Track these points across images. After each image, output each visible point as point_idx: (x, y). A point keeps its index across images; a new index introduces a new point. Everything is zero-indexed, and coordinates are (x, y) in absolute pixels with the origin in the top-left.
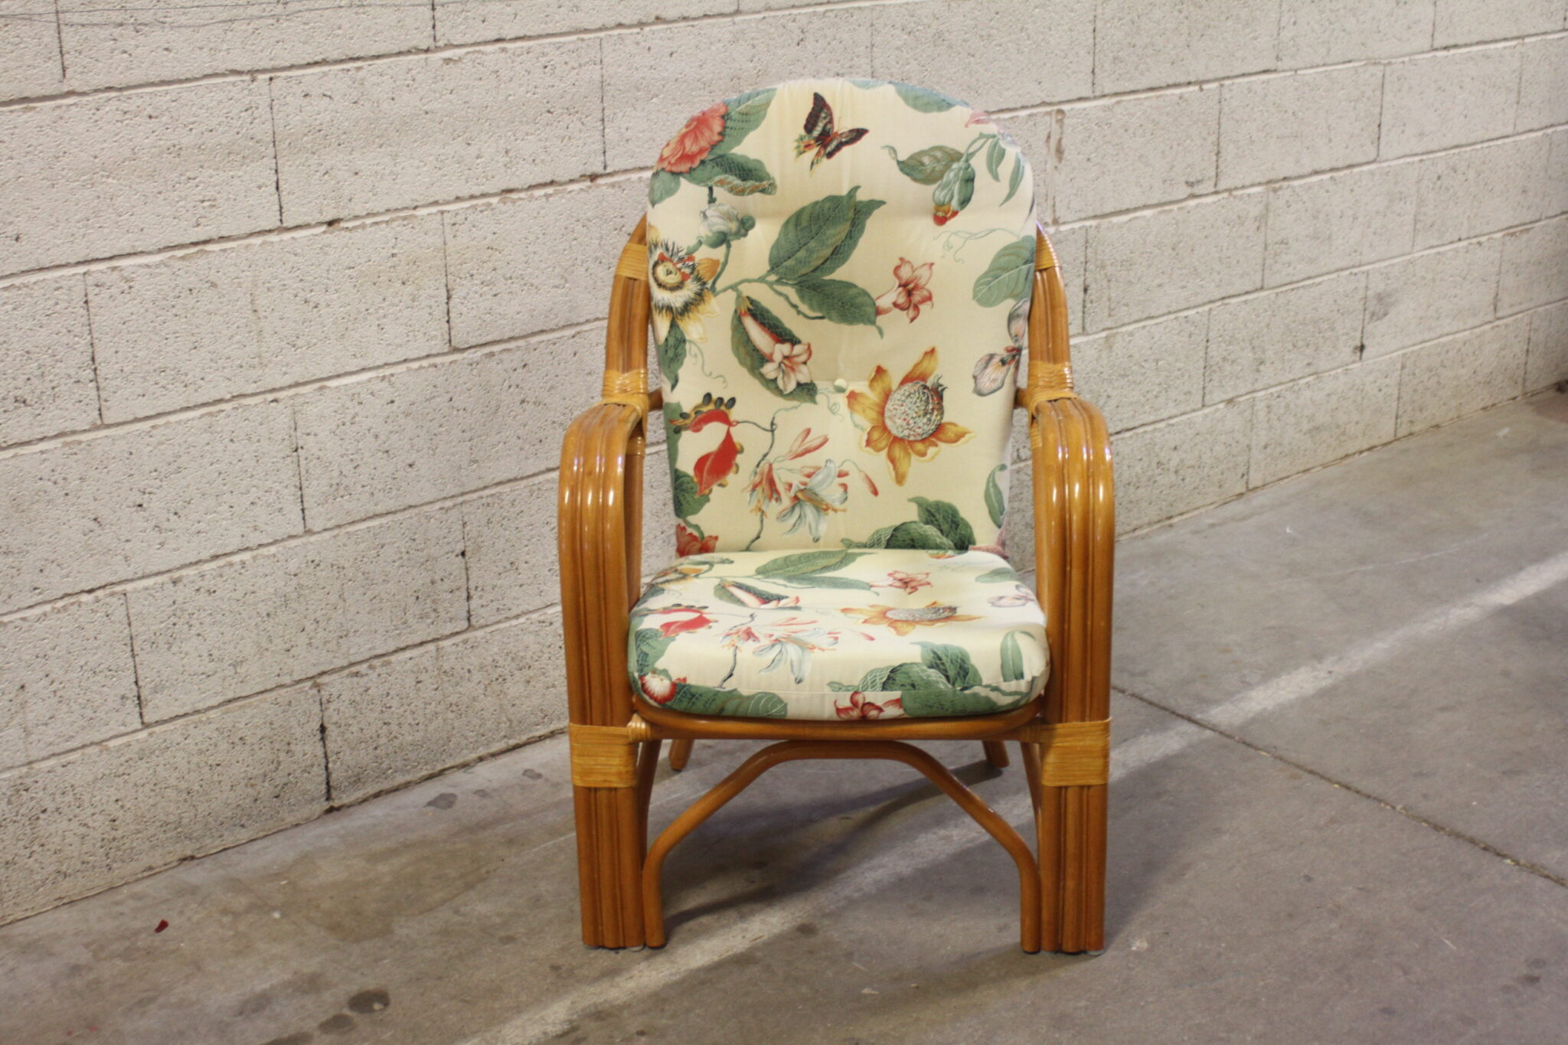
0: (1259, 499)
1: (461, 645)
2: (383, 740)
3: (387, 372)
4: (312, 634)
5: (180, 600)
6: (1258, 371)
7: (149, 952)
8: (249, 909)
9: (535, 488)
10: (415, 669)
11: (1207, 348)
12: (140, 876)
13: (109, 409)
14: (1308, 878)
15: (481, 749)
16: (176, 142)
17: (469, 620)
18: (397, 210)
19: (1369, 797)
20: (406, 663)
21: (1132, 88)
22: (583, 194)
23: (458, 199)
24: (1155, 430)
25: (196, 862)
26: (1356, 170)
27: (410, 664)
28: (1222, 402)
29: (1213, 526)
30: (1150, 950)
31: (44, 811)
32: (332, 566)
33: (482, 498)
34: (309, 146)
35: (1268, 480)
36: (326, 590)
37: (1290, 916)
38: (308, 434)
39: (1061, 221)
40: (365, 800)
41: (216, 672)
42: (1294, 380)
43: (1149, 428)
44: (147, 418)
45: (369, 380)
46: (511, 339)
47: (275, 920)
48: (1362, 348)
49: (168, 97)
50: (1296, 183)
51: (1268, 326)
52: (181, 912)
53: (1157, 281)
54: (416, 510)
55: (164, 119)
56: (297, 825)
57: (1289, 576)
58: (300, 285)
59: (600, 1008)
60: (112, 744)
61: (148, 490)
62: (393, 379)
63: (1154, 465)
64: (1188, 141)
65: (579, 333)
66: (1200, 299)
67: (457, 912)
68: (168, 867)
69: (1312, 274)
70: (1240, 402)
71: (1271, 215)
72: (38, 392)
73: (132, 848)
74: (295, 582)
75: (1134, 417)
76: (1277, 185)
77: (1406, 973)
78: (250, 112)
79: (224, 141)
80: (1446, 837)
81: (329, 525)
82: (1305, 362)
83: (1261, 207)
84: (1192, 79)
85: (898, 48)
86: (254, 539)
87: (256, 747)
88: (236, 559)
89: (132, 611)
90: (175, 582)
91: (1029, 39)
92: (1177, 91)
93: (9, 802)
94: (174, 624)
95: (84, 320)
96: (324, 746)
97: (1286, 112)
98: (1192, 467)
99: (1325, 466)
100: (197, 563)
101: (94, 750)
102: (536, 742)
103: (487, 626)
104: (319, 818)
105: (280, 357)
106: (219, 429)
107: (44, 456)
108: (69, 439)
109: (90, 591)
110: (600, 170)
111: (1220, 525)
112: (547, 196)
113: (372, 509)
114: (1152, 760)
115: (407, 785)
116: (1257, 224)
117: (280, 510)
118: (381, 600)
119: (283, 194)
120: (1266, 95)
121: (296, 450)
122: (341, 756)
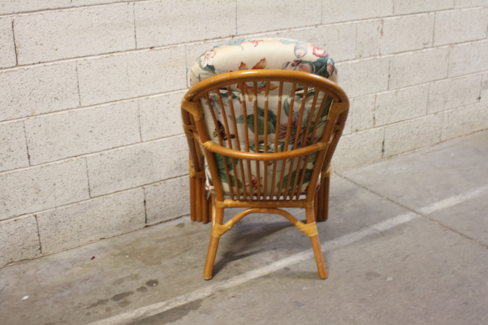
0: (444, 145)
2: (163, 206)
3: (168, 94)
4: (142, 173)
5: (102, 160)
7: (89, 265)
8: (120, 254)
10: (174, 185)
11: (428, 96)
12: (88, 243)
13: (82, 102)
14: (446, 262)
16: (104, 22)
18: (171, 45)
19: (468, 238)
21: (405, 13)
23: (190, 42)
24: (410, 122)
25: (105, 240)
26: (479, 41)
27: (172, 184)
28: (432, 113)
29: (428, 152)
30: (393, 281)
31: (60, 222)
32: (149, 152)
34: (145, 24)
35: (448, 139)
36: (147, 159)
37: (439, 273)
38: (143, 112)
39: (382, 54)
40: (157, 224)
41: (112, 183)
42: (457, 107)
43: (409, 121)
44: (94, 105)
45: (162, 96)
47: (127, 258)
48: (480, 98)
49: (103, 9)
50: (459, 45)
51: (449, 90)
52: (99, 254)
53: (413, 74)
54: (175, 136)
55: (101, 15)
56: (136, 230)
57: (451, 169)
58: (141, 66)
60: (81, 203)
61: (94, 127)
62: (169, 96)
63: (410, 132)
64: (424, 31)
66: (426, 81)
67: (181, 258)
68: (96, 241)
69: (464, 74)
70: (439, 114)
71: (451, 55)
72: (61, 96)
73: (86, 235)
74: (137, 156)
75: (404, 117)
76: (453, 45)
77: (473, 292)
78: (127, 14)
79: (119, 22)
81: (148, 140)
82: (461, 102)
83: (447, 52)
84: (426, 10)
86: (125, 143)
87: (124, 206)
88: (120, 149)
89: (88, 163)
90: (101, 155)
92: (421, 15)
93: (50, 219)
94: (101, 168)
95: (76, 75)
96: (145, 207)
97: (456, 22)
98: (422, 134)
99: (466, 135)
100: (108, 149)
101: (75, 204)
104: (143, 228)
105: (135, 88)
106: (116, 109)
107: (63, 115)
108: (70, 110)
109: (76, 156)
110: (234, 33)
111: (431, 152)
112: (218, 42)
113: (162, 135)
114: (401, 223)
115: (170, 220)
116: (446, 57)
117: (134, 134)
118: (164, 163)
119: (137, 39)
120: (450, 17)
121: (139, 117)
122: (150, 210)
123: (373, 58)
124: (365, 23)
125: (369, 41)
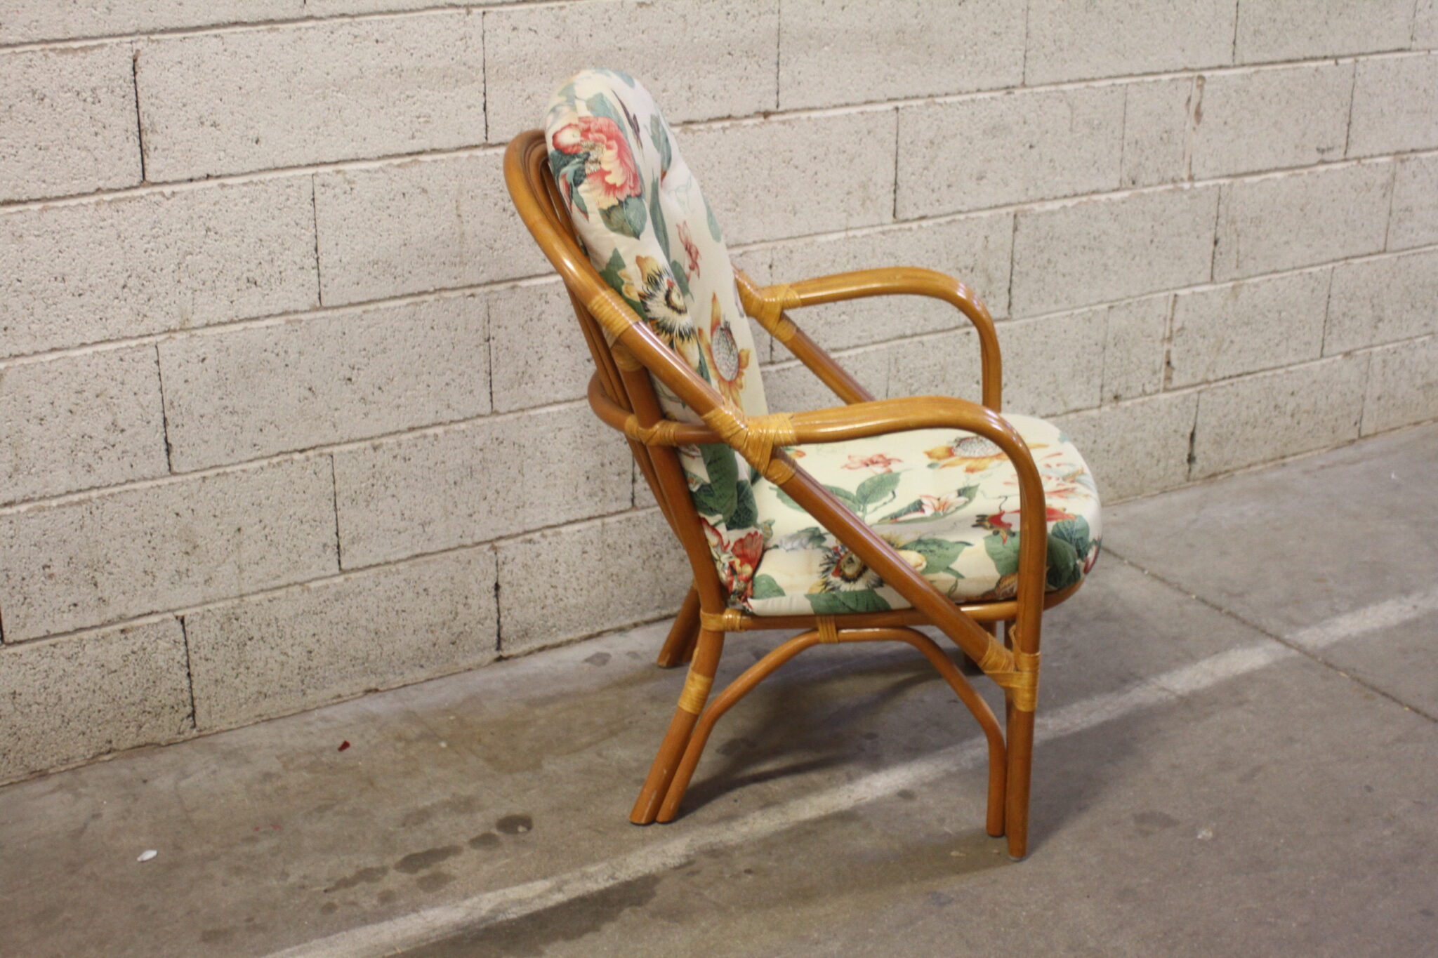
0: (1370, 446)
1: (624, 522)
2: (550, 601)
4: (493, 503)
5: (379, 464)
6: (1376, 327)
7: (332, 767)
8: (421, 737)
10: (582, 541)
11: (1328, 303)
12: (329, 702)
13: (327, 293)
14: (1369, 789)
15: (636, 616)
16: (398, 65)
17: (632, 501)
19: (1435, 721)
20: (574, 534)
21: (1269, 58)
22: (756, 129)
24: (1274, 375)
25: (378, 694)
27: (577, 536)
28: (1339, 353)
29: (1323, 467)
30: (1214, 839)
31: (251, 639)
32: (514, 444)
34: (514, 74)
35: (1380, 429)
36: (508, 464)
37: (1348, 820)
39: (1196, 178)
40: (530, 653)
41: (407, 529)
42: (1410, 338)
43: (1269, 373)
44: (360, 304)
47: (442, 750)
49: (394, 25)
50: (1423, 156)
51: (1388, 286)
52: (362, 736)
53: (1285, 238)
55: (389, 44)
56: (470, 670)
57: (1388, 517)
59: (715, 847)
60: (313, 585)
61: (357, 367)
63: (1271, 407)
64: (1321, 112)
66: (1324, 258)
67: (600, 755)
68: (354, 696)
70: (1357, 356)
71: (1397, 184)
72: (267, 275)
73: (324, 678)
74: (480, 456)
75: (1255, 362)
76: (1405, 157)
78: (464, 41)
79: (440, 66)
81: (513, 408)
82: (1423, 322)
83: (1388, 176)
84: (1329, 53)
85: (1053, 13)
86: (446, 415)
87: (438, 598)
88: (430, 432)
89: (337, 471)
90: (375, 448)
91: (1175, 9)
92: (1313, 64)
93: (222, 629)
94: (373, 485)
95: (311, 215)
96: (498, 602)
97: (1417, 89)
98: (1308, 412)
100: (396, 433)
101: (297, 589)
103: (648, 507)
104: (488, 665)
105: (478, 258)
106: (422, 317)
107: (270, 331)
108: (291, 317)
109: (302, 451)
110: (772, 107)
111: (1329, 466)
112: (724, 129)
113: (552, 397)
114: (1239, 673)
115: (569, 643)
116: (1383, 191)
117: (471, 392)
118: (556, 477)
119: (490, 115)
120: (1399, 72)
121: (488, 340)
122: (512, 612)
123: (1170, 186)
124: (1150, 86)
125: (1161, 139)
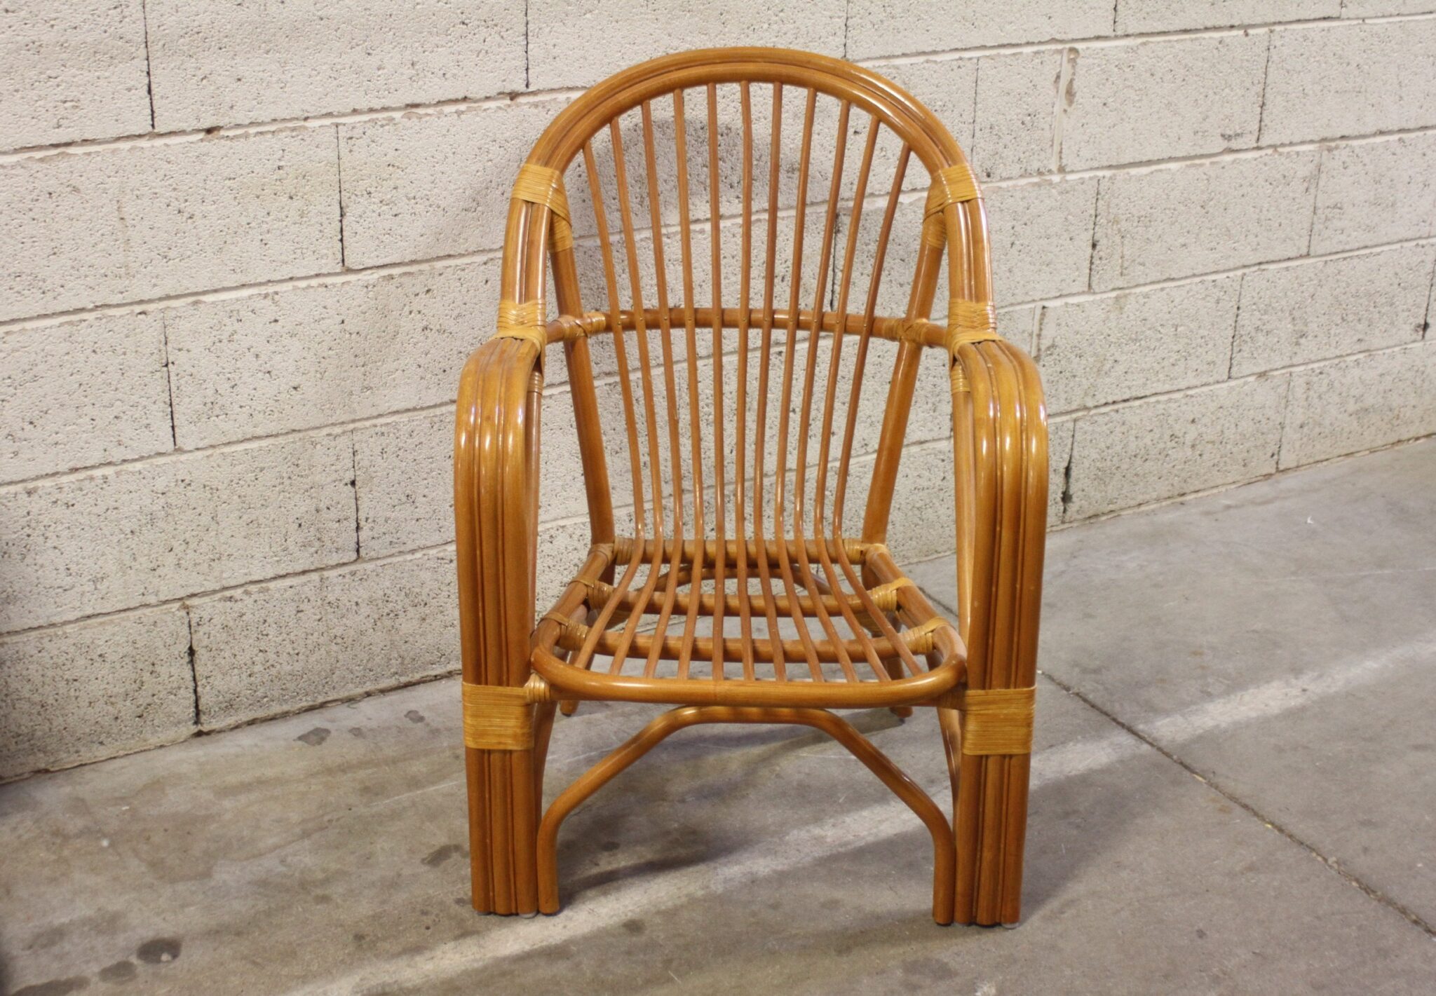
0: (1289, 482)
1: (348, 576)
2: (259, 668)
3: (270, 289)
4: (180, 555)
5: (35, 511)
6: (1297, 344)
8: (82, 833)
9: (436, 419)
10: (296, 598)
11: (1237, 316)
14: (1201, 934)
15: (368, 684)
16: (34, 38)
17: (358, 551)
18: (284, 120)
19: (1300, 843)
20: (285, 590)
21: (1161, 28)
22: (500, 113)
23: (355, 111)
24: (1170, 400)
25: (49, 775)
27: (290, 592)
28: (1249, 376)
29: (1228, 507)
32: (205, 487)
33: (375, 426)
34: (185, 48)
35: (1304, 461)
36: (198, 511)
37: (1167, 977)
38: (180, 350)
39: (1068, 169)
40: (237, 727)
41: (73, 587)
42: (1341, 356)
43: (1164, 398)
45: (250, 297)
46: (413, 262)
47: (102, 849)
48: (1426, 326)
50: (1357, 143)
51: (1313, 296)
52: (14, 829)
53: (1182, 240)
54: (301, 435)
55: (23, 14)
56: (162, 746)
57: (1294, 573)
58: (174, 194)
59: (387, 989)
61: (1, 397)
62: (276, 296)
63: (1167, 437)
64: (1227, 90)
65: (492, 259)
66: (1231, 264)
67: (283, 862)
68: (18, 778)
69: (1369, 243)
70: (1274, 377)
71: (1323, 176)
74: (162, 500)
75: (1145, 384)
76: (1333, 144)
78: (119, 10)
79: (89, 40)
80: (1375, 903)
81: (201, 445)
82: (1355, 338)
83: (1311, 166)
84: (1236, 22)
86: (117, 454)
87: (118, 666)
88: (98, 473)
90: (29, 493)
92: (1217, 35)
94: (29, 536)
96: (193, 670)
97: (1348, 64)
98: (1213, 442)
99: (1373, 451)
100: (56, 474)
102: (431, 681)
103: (378, 559)
104: (185, 741)
105: (149, 268)
106: (80, 339)
110: (522, 88)
111: (1236, 507)
112: (459, 113)
113: (250, 431)
114: (1074, 773)
115: (285, 715)
116: (1306, 185)
117: (147, 426)
118: (259, 525)
119: (155, 98)
120: (1325, 45)
121: (166, 365)
122: (211, 680)
123: (1036, 180)
124: (1008, 61)
125: (1023, 123)
